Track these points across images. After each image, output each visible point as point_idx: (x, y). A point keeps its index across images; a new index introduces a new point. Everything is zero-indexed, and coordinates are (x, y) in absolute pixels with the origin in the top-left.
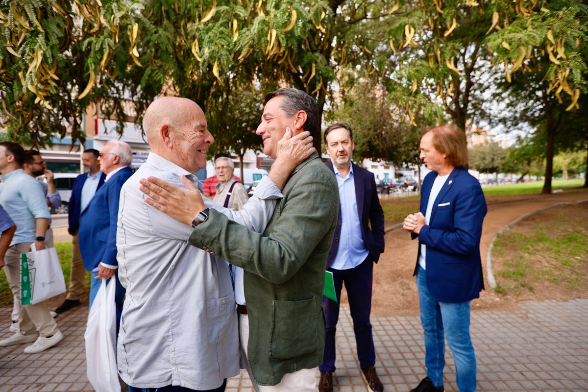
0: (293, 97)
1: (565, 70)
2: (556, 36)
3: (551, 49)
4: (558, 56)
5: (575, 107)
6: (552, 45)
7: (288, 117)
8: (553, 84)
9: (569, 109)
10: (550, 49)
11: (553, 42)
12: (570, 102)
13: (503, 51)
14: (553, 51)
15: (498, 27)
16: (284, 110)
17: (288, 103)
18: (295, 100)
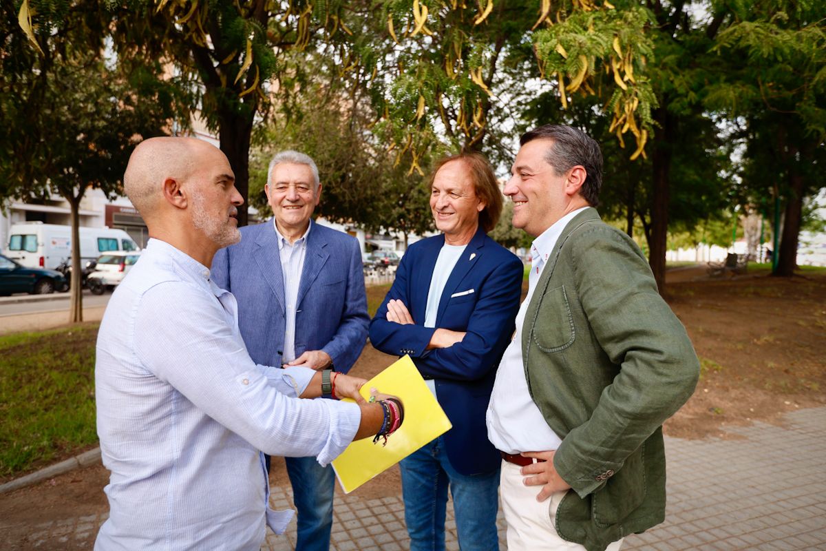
0: (567, 143)
1: (633, 100)
2: (623, 48)
3: (618, 66)
4: (626, 79)
5: (641, 155)
6: (618, 60)
7: (557, 175)
8: (618, 119)
9: (634, 156)
10: (616, 66)
11: (620, 56)
12: (635, 147)
13: (556, 59)
14: (619, 70)
15: (548, 20)
16: (551, 164)
17: (557, 153)
18: (569, 148)
